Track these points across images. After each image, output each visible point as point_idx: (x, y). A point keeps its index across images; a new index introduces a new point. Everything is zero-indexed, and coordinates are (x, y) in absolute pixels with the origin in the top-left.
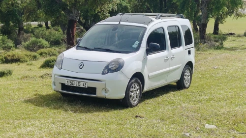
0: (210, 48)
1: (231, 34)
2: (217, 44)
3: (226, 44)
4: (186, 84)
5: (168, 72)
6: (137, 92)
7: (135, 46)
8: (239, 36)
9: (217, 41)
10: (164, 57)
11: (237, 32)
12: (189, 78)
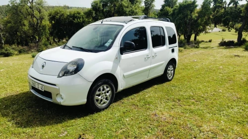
0: (192, 47)
1: (203, 41)
2: (196, 45)
3: (201, 45)
4: (170, 77)
5: (149, 69)
6: (107, 94)
7: (107, 45)
8: (206, 42)
9: (195, 44)
10: (143, 55)
11: (205, 40)
12: (172, 72)
